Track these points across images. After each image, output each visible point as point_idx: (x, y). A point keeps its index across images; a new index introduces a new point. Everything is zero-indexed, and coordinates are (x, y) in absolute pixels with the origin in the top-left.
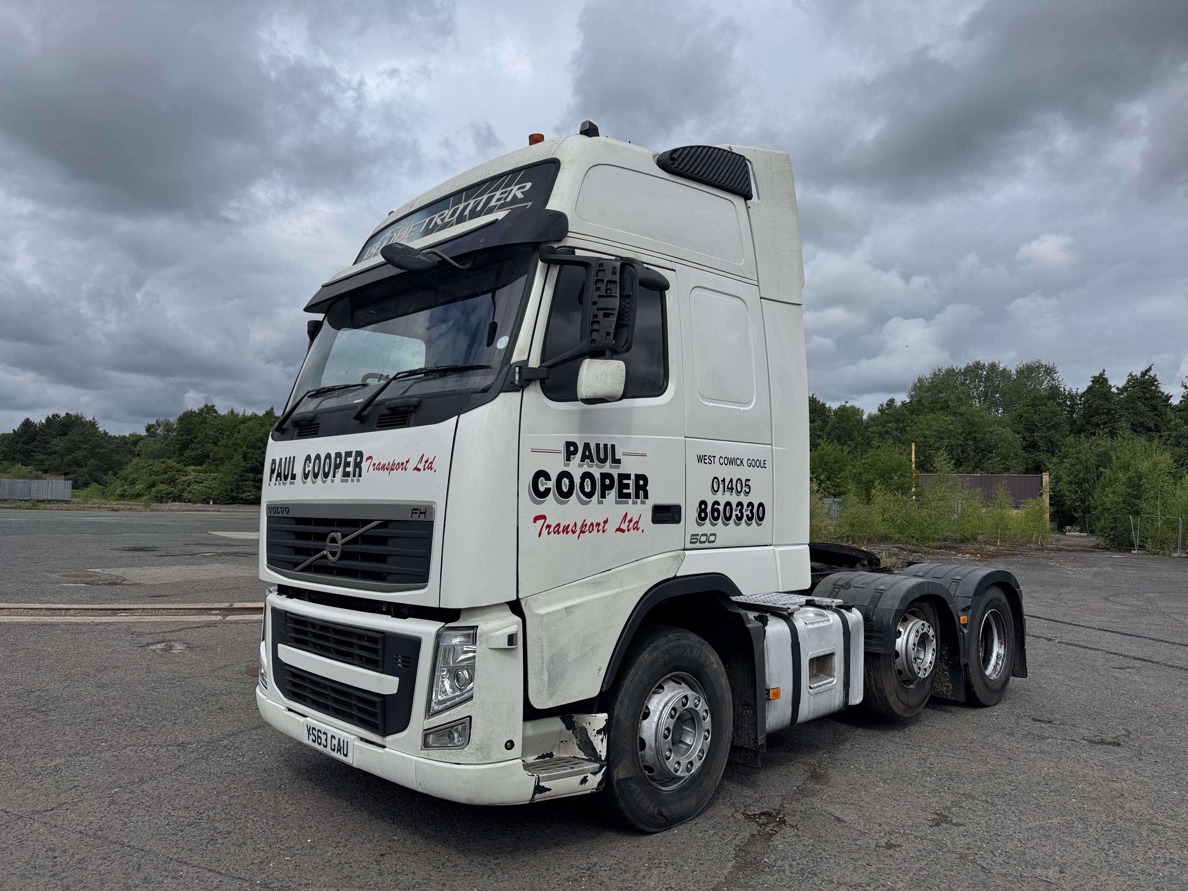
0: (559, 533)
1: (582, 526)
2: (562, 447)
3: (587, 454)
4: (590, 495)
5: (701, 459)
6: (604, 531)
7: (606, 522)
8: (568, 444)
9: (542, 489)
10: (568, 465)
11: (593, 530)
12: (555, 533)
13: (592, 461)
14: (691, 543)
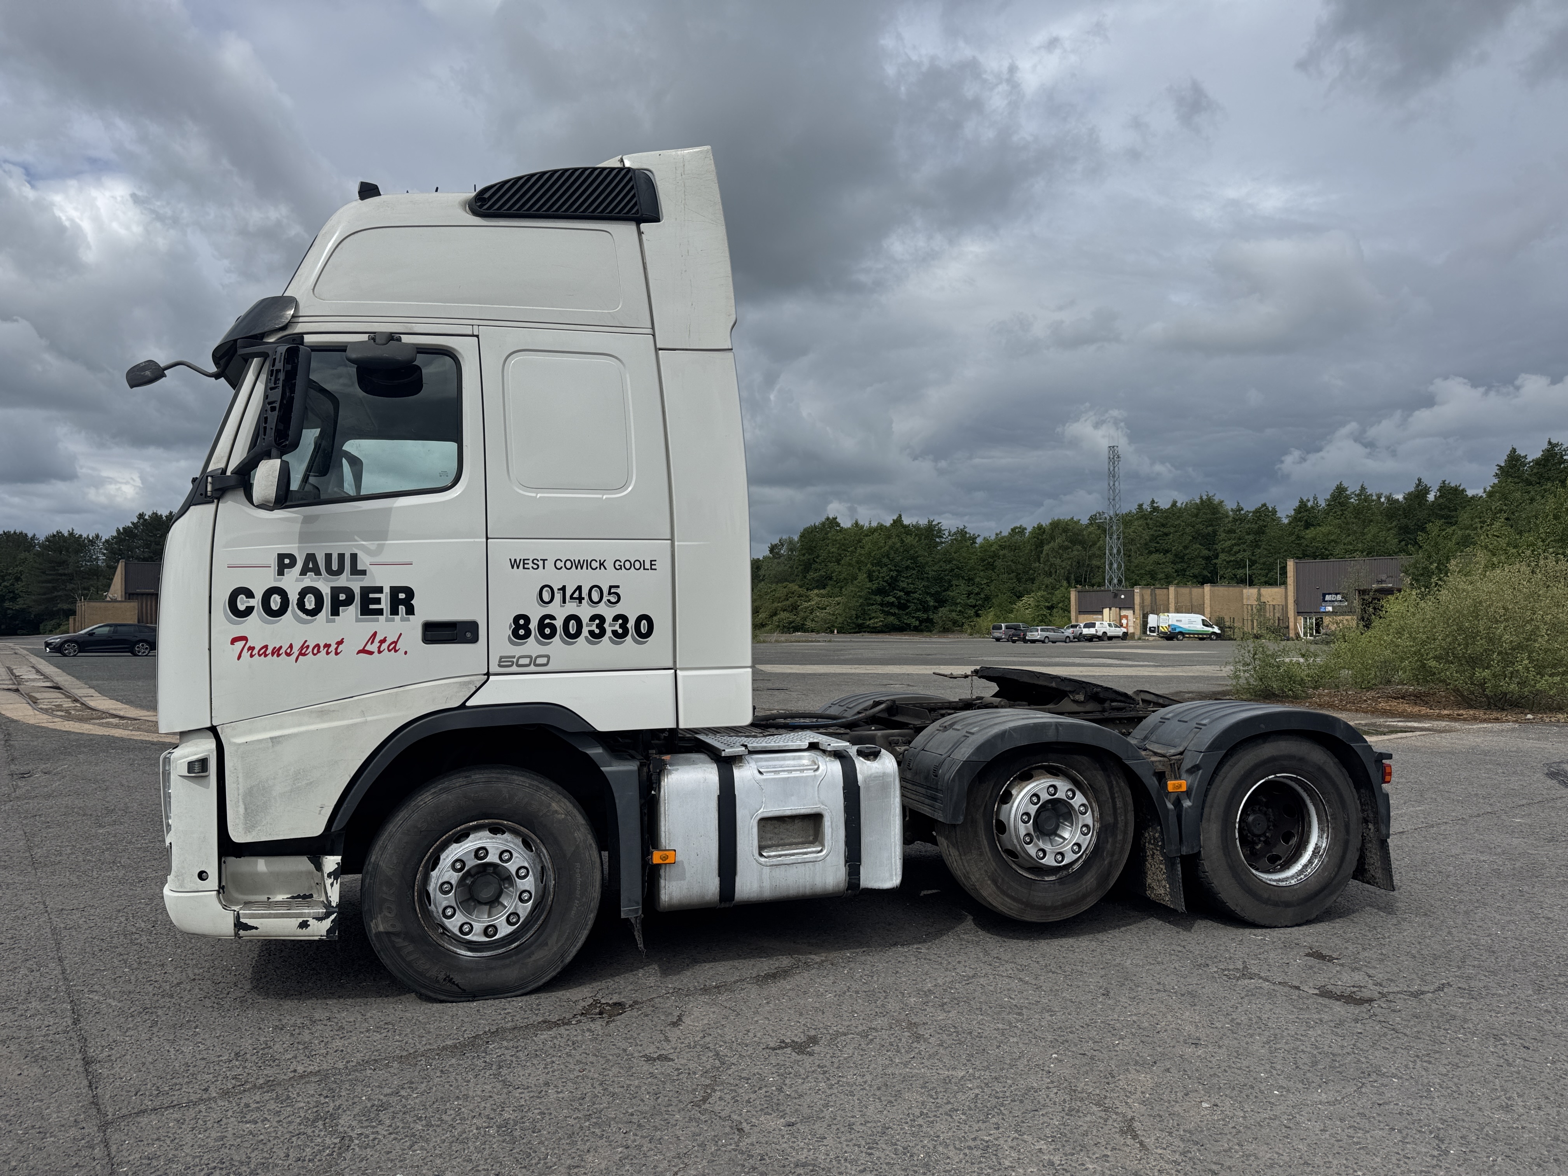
0: (266, 656)
1: (302, 648)
2: (273, 562)
3: (311, 566)
4: (314, 613)
5: (514, 564)
6: (337, 654)
7: (340, 643)
8: (281, 557)
9: (241, 607)
10: (280, 580)
11: (319, 652)
12: (260, 655)
13: (318, 572)
14: (500, 666)
